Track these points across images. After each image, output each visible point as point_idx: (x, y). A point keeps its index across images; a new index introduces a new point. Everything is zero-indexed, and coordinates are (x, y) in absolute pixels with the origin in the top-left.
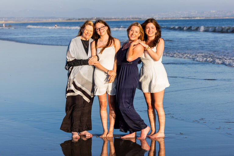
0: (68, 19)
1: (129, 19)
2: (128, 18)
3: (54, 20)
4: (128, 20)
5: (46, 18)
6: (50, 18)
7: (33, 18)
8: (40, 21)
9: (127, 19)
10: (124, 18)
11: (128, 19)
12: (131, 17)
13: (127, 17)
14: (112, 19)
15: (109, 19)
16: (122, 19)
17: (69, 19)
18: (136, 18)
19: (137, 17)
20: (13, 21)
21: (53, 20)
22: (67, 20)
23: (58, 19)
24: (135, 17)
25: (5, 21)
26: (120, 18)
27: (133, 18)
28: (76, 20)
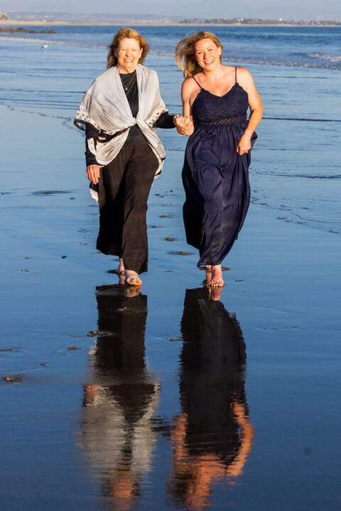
0: (183, 20)
1: (315, 23)
2: (311, 22)
3: (154, 21)
4: (313, 25)
5: (136, 17)
6: (144, 17)
7: (109, 16)
8: (122, 22)
9: (310, 24)
10: (304, 20)
11: (313, 23)
12: (319, 19)
13: (310, 20)
14: (279, 22)
15: (270, 22)
16: (299, 23)
17: (186, 21)
18: (329, 23)
19: (331, 20)
20: (66, 21)
21: (151, 21)
22: (181, 22)
23: (161, 20)
24: (327, 20)
25: (48, 21)
26: (296, 20)
27: (322, 22)
28: (201, 22)
